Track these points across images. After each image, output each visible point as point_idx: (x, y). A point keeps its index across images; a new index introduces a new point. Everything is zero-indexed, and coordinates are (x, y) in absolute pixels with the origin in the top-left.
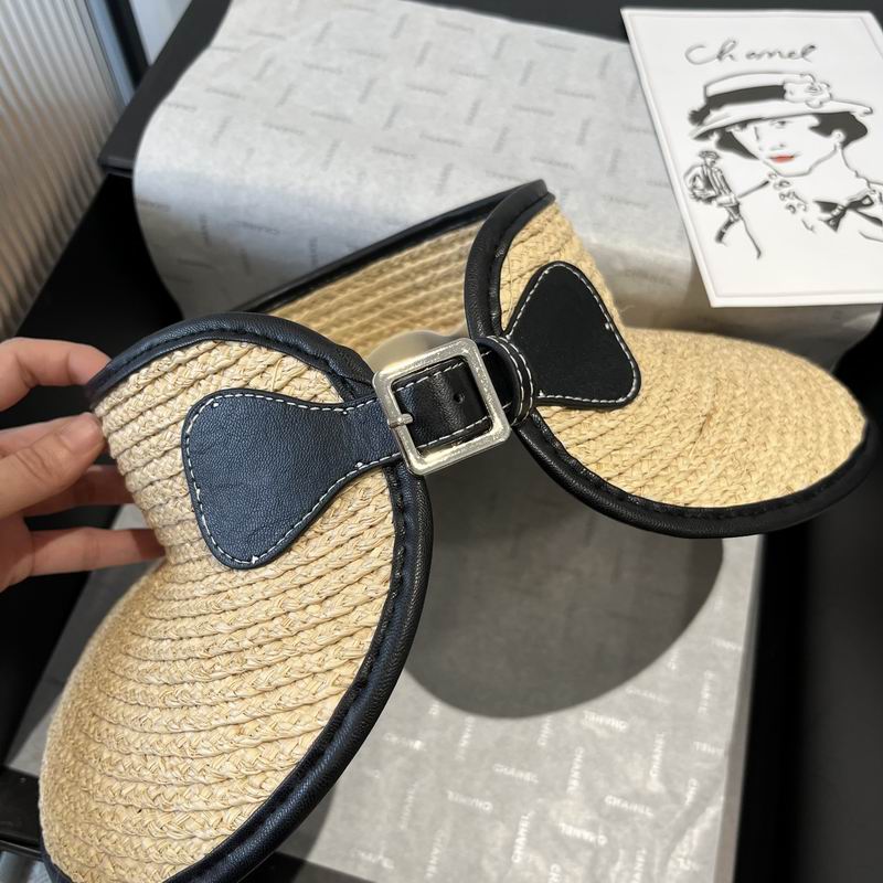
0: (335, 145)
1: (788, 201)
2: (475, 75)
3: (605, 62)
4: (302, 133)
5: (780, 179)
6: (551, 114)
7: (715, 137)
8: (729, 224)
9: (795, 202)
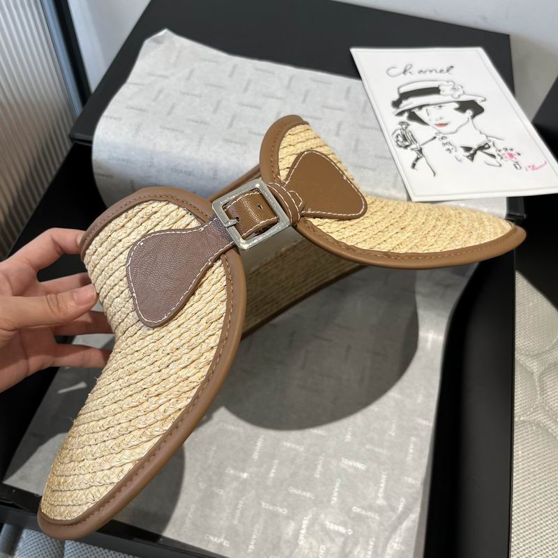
0: (201, 139)
1: (447, 147)
2: (277, 98)
3: (348, 90)
4: (182, 132)
5: (441, 135)
6: (320, 119)
7: (406, 114)
8: (417, 159)
9: (450, 147)
